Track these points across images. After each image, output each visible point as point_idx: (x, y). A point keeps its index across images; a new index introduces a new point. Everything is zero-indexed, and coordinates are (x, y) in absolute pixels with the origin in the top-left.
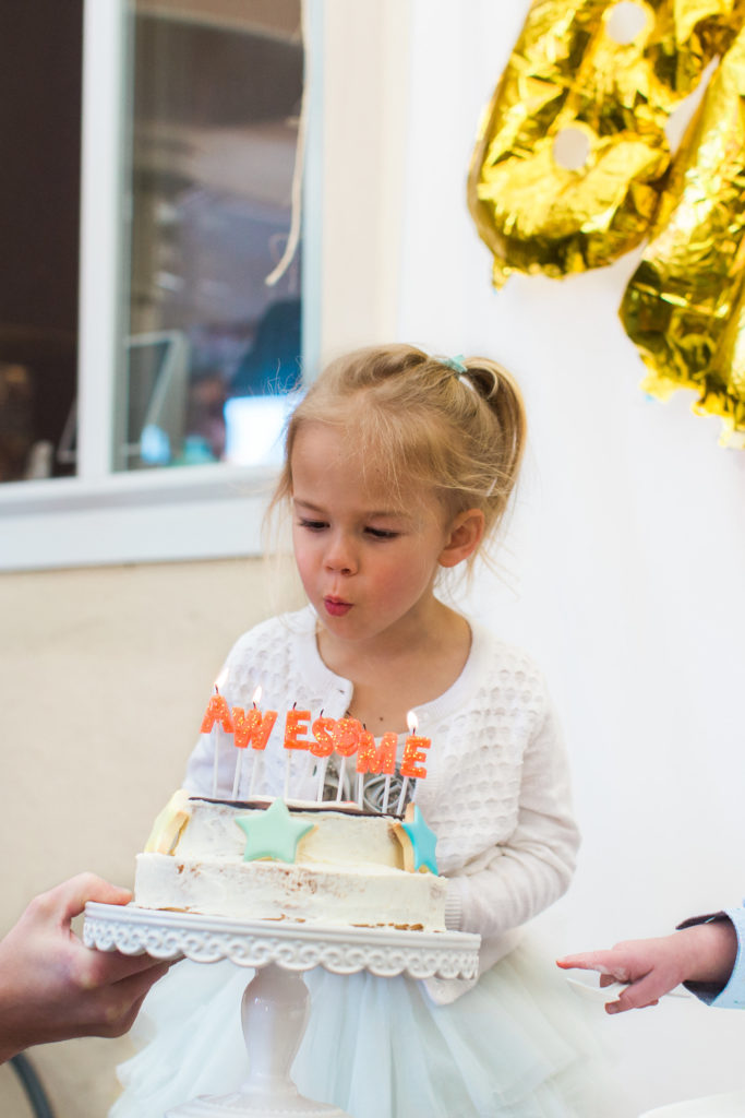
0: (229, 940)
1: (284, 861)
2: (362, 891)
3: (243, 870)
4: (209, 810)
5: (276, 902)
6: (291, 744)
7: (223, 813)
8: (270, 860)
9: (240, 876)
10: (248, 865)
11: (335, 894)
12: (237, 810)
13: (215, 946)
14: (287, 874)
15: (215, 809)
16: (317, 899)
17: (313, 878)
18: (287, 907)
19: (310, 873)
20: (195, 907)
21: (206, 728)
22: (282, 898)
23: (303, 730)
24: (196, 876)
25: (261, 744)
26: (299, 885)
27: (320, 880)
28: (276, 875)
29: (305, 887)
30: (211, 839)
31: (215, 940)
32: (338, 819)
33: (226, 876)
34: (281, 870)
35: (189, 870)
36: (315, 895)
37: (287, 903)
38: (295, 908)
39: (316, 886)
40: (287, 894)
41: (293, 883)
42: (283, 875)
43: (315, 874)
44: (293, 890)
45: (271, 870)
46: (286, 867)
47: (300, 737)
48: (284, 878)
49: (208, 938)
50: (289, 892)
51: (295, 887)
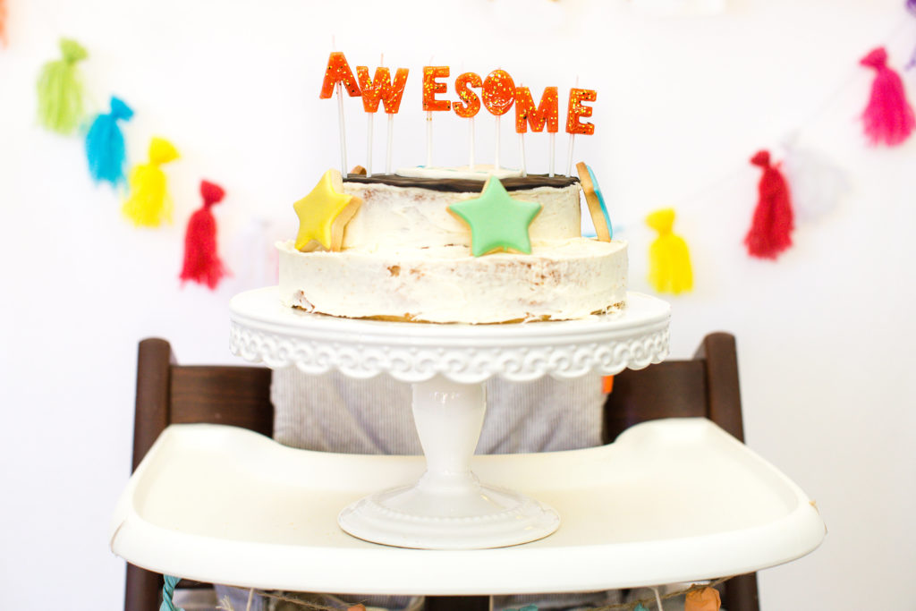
0: (499, 354)
1: (520, 251)
2: (599, 275)
3: (480, 268)
4: (396, 196)
5: (520, 300)
6: (431, 104)
7: (418, 198)
8: (501, 251)
9: (478, 274)
10: (485, 260)
11: (577, 282)
12: (438, 194)
13: (483, 364)
14: (529, 266)
15: (406, 193)
16: (561, 290)
17: (556, 267)
18: (533, 303)
19: (552, 263)
20: (420, 313)
21: (327, 92)
22: (526, 293)
23: (443, 89)
24: (419, 278)
25: (393, 107)
26: (543, 277)
27: (563, 269)
28: (518, 268)
29: (549, 279)
30: (405, 229)
31: (482, 357)
32: (548, 193)
33: (460, 276)
34: (523, 263)
35: (408, 272)
36: (560, 286)
37: (531, 300)
38: (540, 304)
39: (559, 276)
40: (532, 290)
41: (537, 276)
42: (525, 268)
43: (557, 263)
44: (537, 284)
45: (512, 265)
46: (527, 258)
47: (439, 97)
48: (527, 272)
49: (473, 355)
50: (534, 287)
51: (539, 280)
